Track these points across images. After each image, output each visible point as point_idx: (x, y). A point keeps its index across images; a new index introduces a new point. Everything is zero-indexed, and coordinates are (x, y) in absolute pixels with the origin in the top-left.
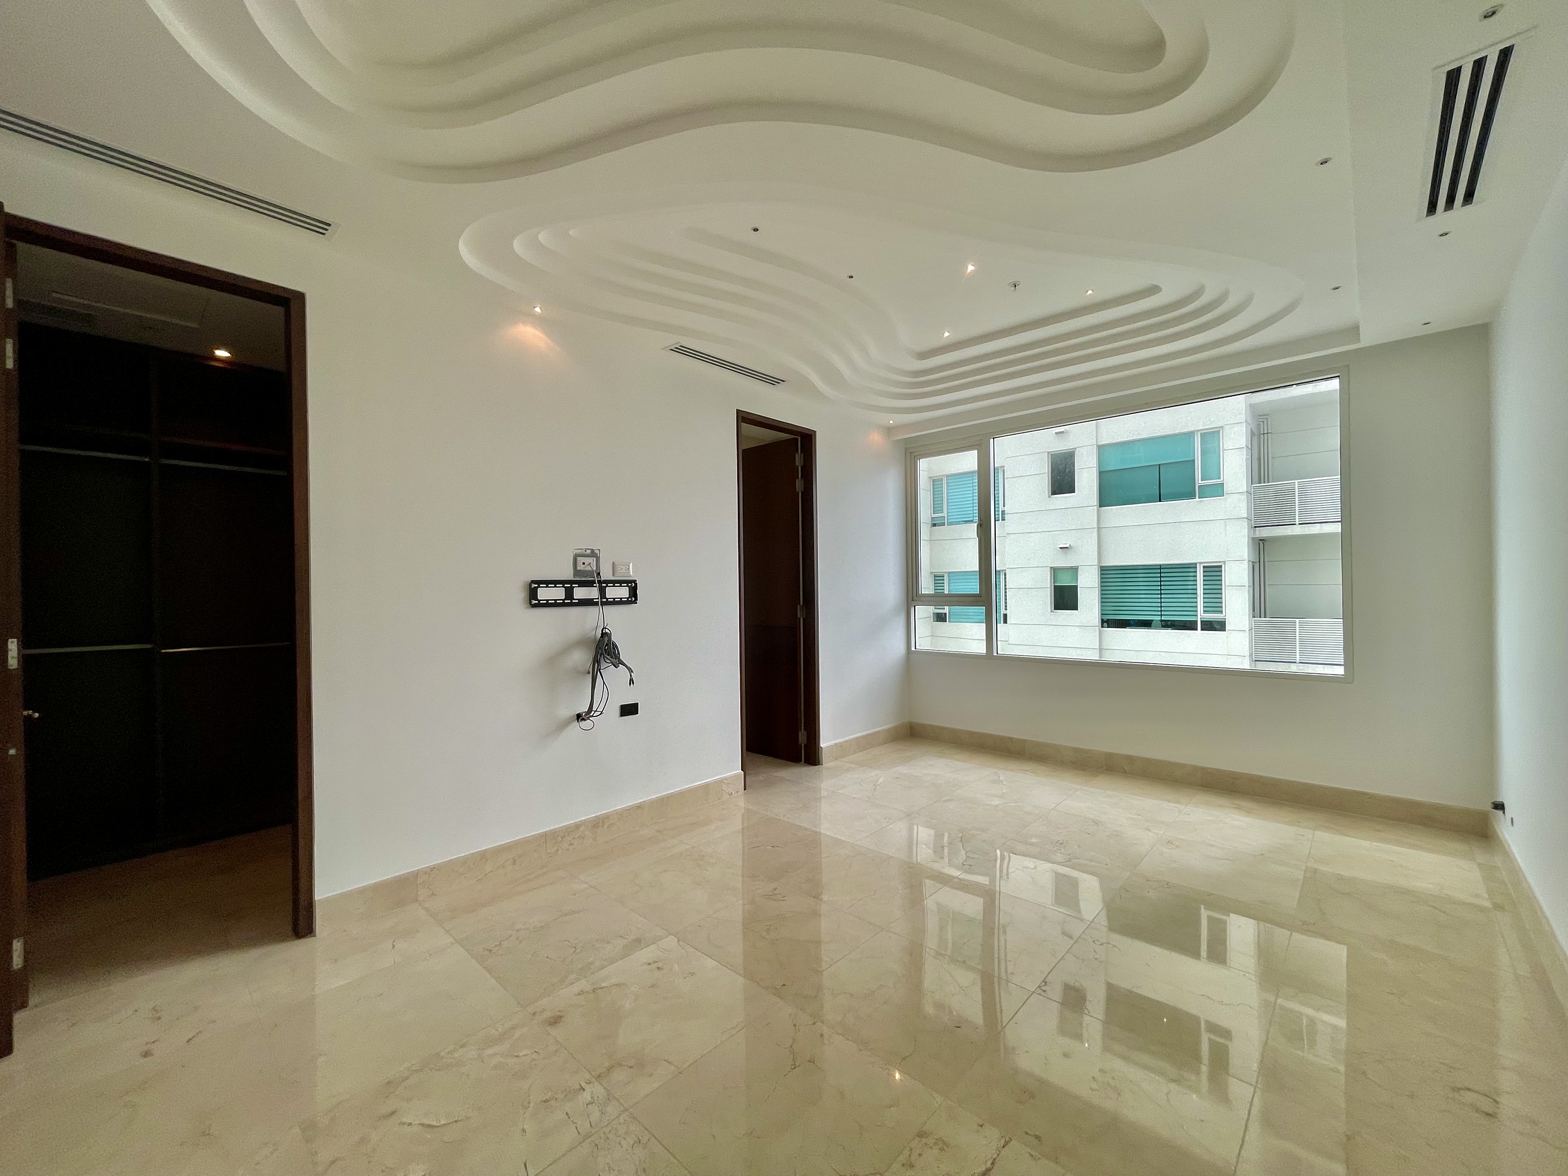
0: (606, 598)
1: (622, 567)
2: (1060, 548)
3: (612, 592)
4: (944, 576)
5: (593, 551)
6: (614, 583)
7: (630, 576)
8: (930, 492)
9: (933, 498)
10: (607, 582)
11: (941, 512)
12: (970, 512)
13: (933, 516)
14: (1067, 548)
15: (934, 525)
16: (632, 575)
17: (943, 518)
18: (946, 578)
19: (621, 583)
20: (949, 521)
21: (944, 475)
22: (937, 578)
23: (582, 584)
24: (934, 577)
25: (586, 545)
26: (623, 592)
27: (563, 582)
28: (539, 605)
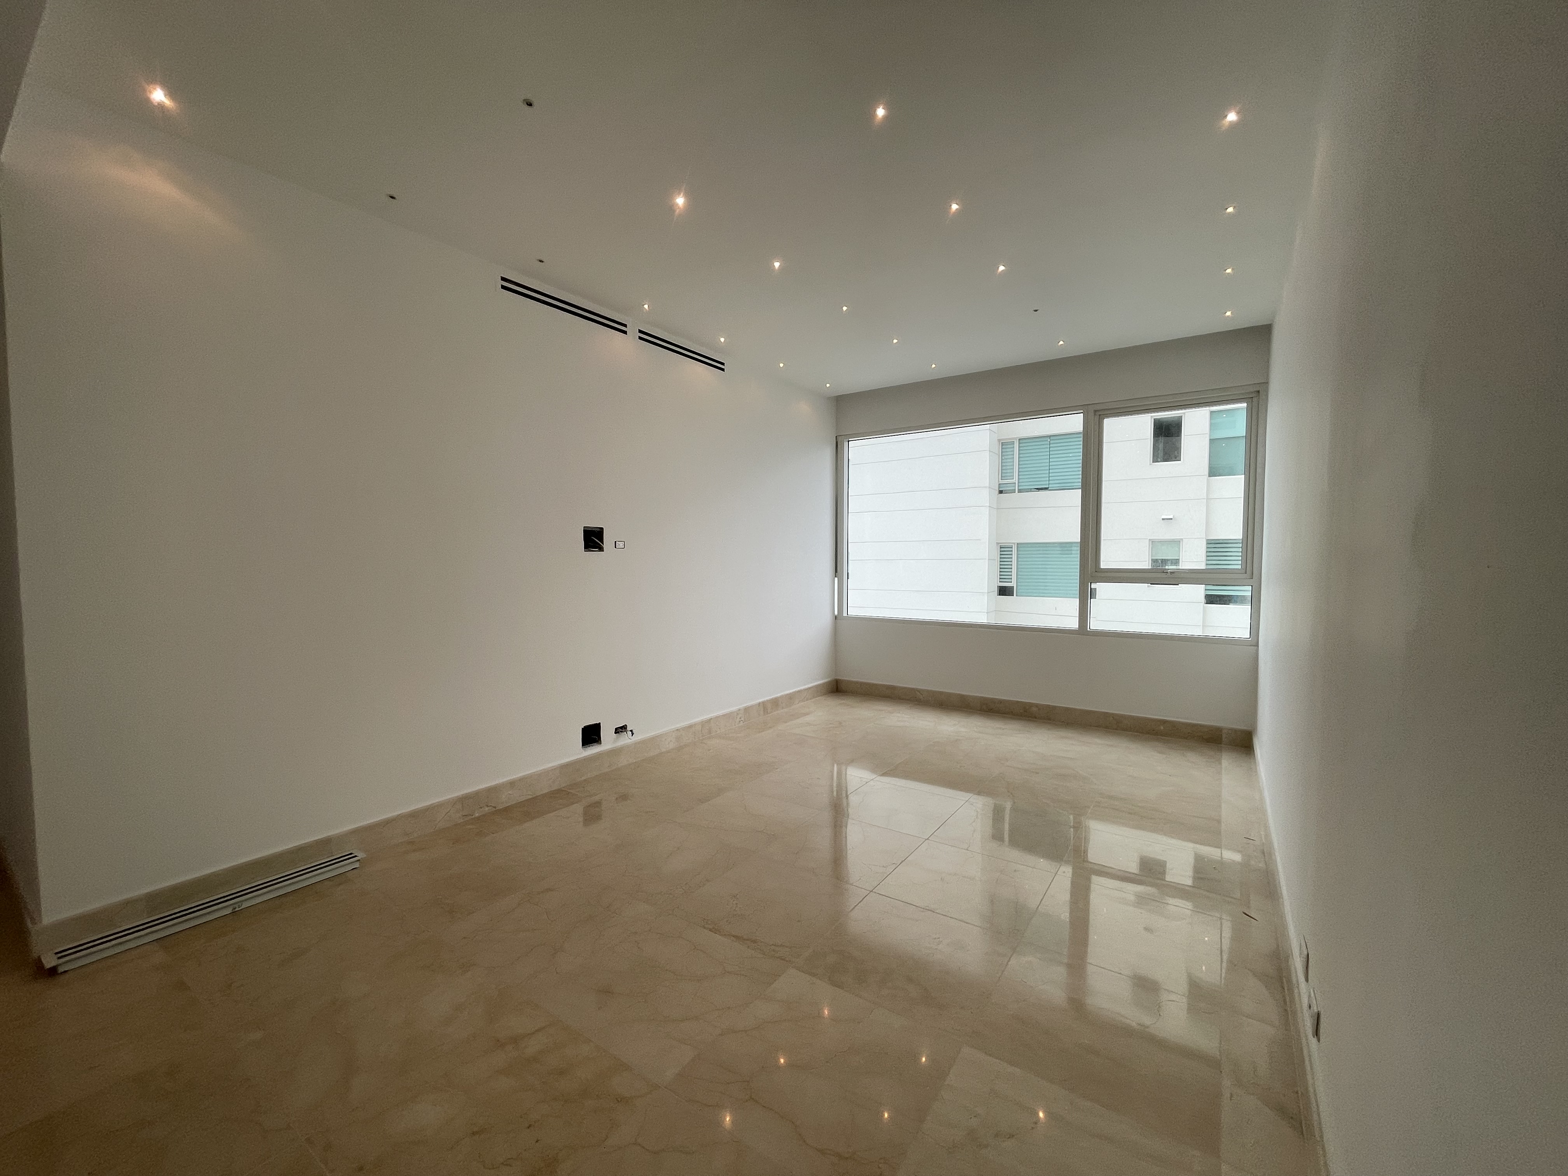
2: (1163, 519)
4: (1012, 548)
8: (997, 456)
9: (1002, 463)
11: (1012, 477)
12: (1046, 479)
13: (1001, 482)
14: (1171, 519)
15: (1001, 492)
17: (1013, 485)
18: (1015, 550)
20: (1020, 488)
21: (1015, 439)
22: (1003, 549)
24: (1001, 548)
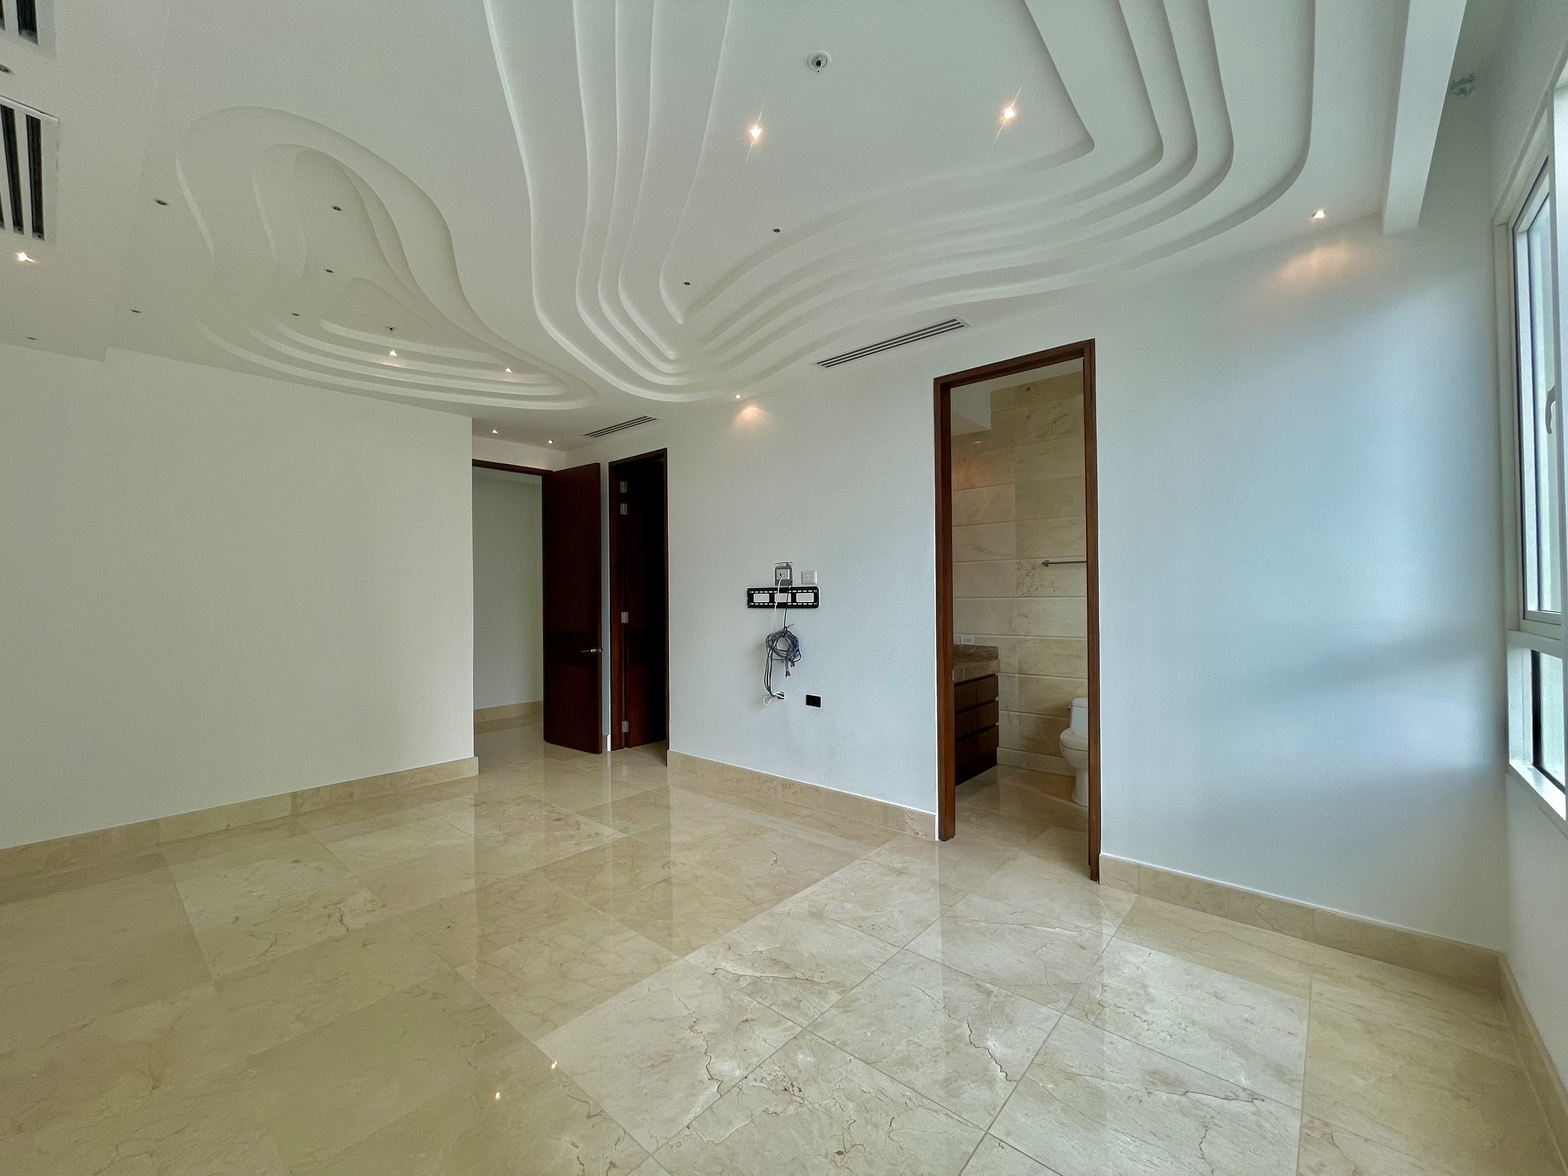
0: (796, 602)
1: (807, 575)
3: (801, 598)
5: (787, 563)
6: (802, 589)
7: (815, 584)
10: (797, 589)
16: (816, 582)
19: (807, 589)
23: (783, 591)
25: (783, 560)
26: (808, 598)
27: (768, 589)
28: (755, 606)
